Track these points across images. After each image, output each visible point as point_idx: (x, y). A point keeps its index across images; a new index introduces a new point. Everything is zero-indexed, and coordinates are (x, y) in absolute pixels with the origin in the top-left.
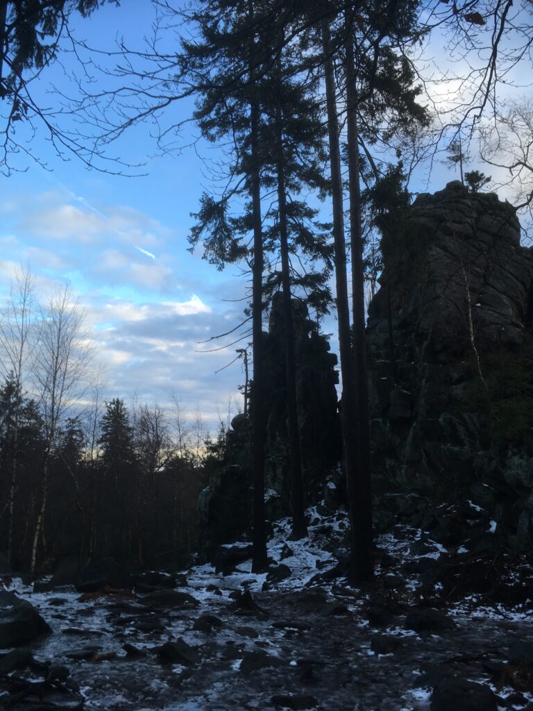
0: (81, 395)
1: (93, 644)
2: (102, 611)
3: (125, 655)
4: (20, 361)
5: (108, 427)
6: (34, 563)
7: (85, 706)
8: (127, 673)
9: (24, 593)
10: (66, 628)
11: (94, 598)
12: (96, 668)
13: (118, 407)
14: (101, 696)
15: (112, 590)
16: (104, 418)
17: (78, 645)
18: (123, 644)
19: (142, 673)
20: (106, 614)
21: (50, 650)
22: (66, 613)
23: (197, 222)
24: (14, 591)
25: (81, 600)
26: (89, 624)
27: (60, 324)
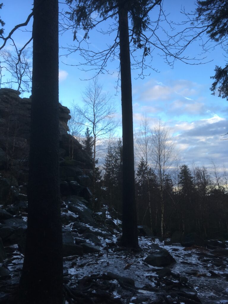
0: (171, 165)
1: (195, 269)
2: (195, 255)
3: (210, 275)
4: (146, 153)
5: (182, 177)
6: (162, 233)
7: (198, 295)
8: (213, 283)
9: (161, 245)
10: (182, 261)
11: (191, 249)
12: (199, 279)
13: (185, 168)
14: (203, 292)
15: (197, 246)
16: (180, 173)
17: (188, 269)
18: (208, 271)
19: (220, 284)
20: (197, 257)
21: (177, 269)
22: (180, 255)
23: (214, 80)
24: (157, 244)
25: (185, 250)
26: (191, 260)
27: (159, 136)
